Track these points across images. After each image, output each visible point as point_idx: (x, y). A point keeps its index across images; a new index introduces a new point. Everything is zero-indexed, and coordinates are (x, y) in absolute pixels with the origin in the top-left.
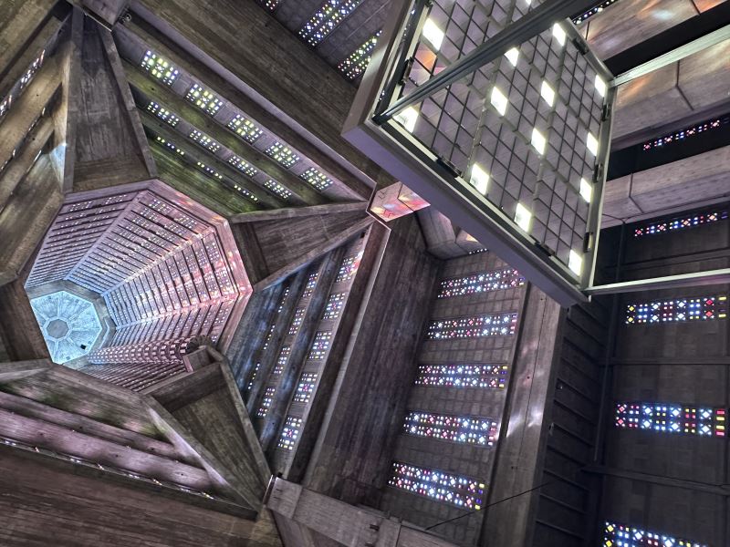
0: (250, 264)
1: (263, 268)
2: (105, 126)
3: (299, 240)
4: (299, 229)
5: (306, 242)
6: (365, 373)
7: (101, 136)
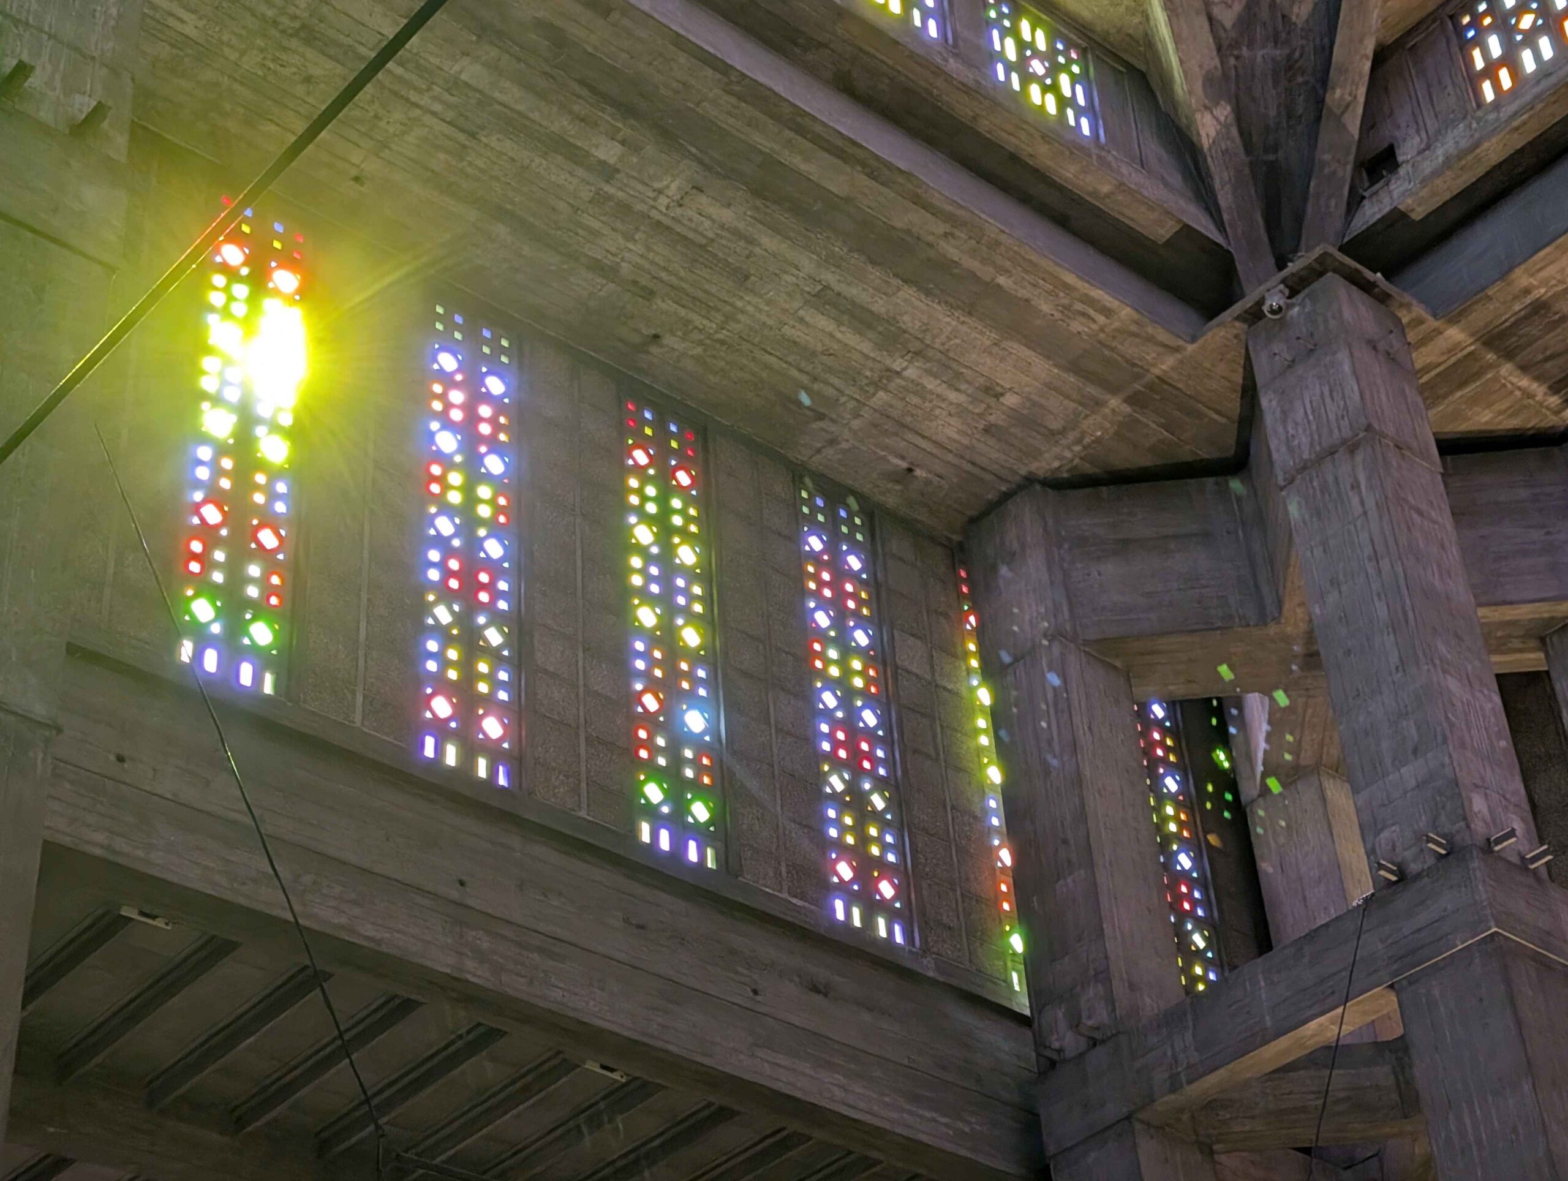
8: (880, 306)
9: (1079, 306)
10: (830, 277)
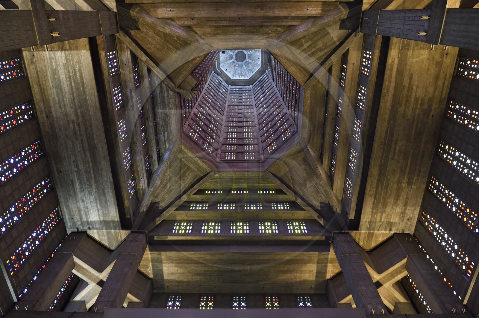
2: (302, 182)
3: (169, 185)
4: (173, 191)
5: (165, 186)
7: (301, 177)
8: (286, 269)
9: (310, 256)
10: (276, 269)
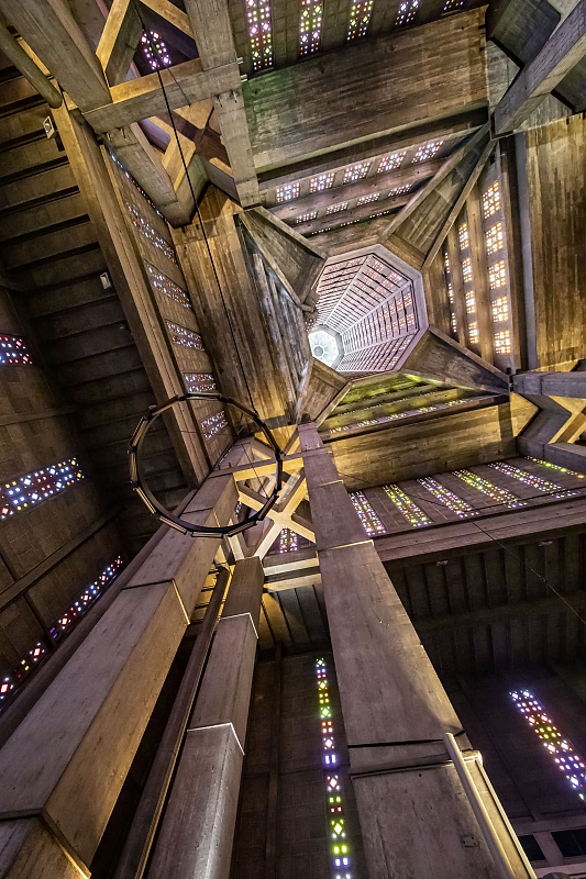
0: (324, 369)
1: (316, 373)
2: (443, 367)
3: (313, 399)
4: (319, 404)
6: (242, 316)
8: (465, 435)
9: (489, 412)
10: (456, 437)
